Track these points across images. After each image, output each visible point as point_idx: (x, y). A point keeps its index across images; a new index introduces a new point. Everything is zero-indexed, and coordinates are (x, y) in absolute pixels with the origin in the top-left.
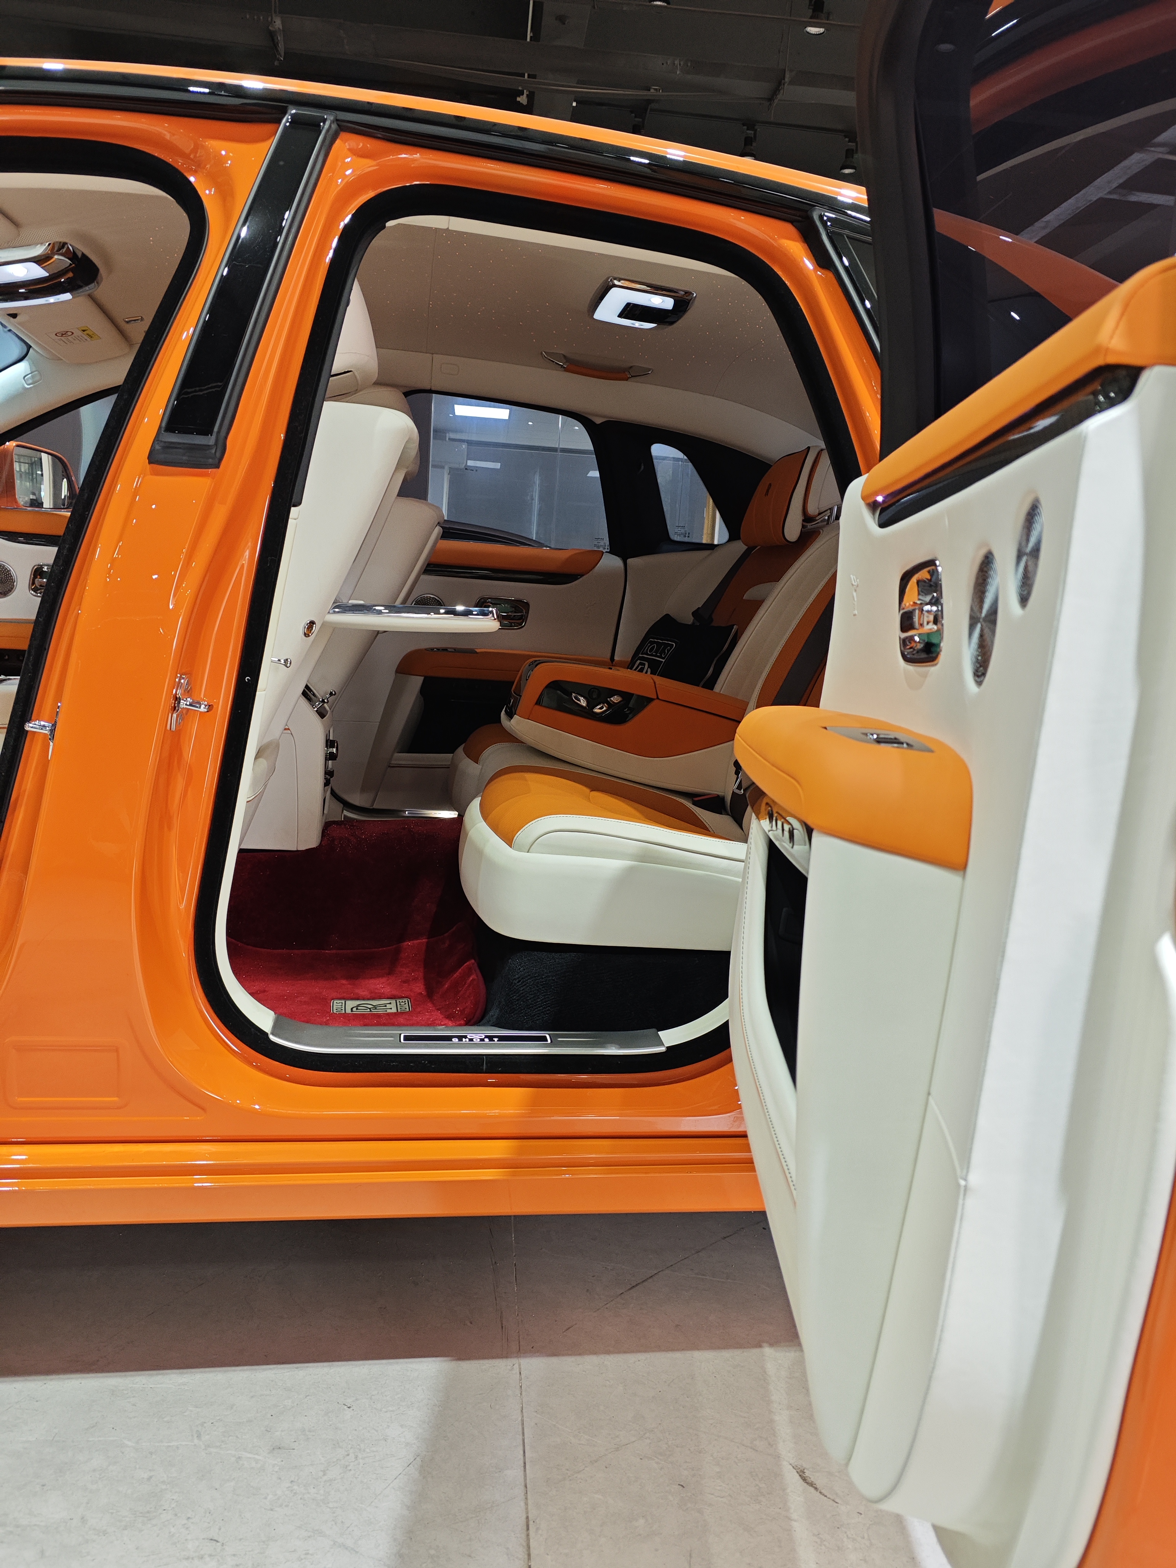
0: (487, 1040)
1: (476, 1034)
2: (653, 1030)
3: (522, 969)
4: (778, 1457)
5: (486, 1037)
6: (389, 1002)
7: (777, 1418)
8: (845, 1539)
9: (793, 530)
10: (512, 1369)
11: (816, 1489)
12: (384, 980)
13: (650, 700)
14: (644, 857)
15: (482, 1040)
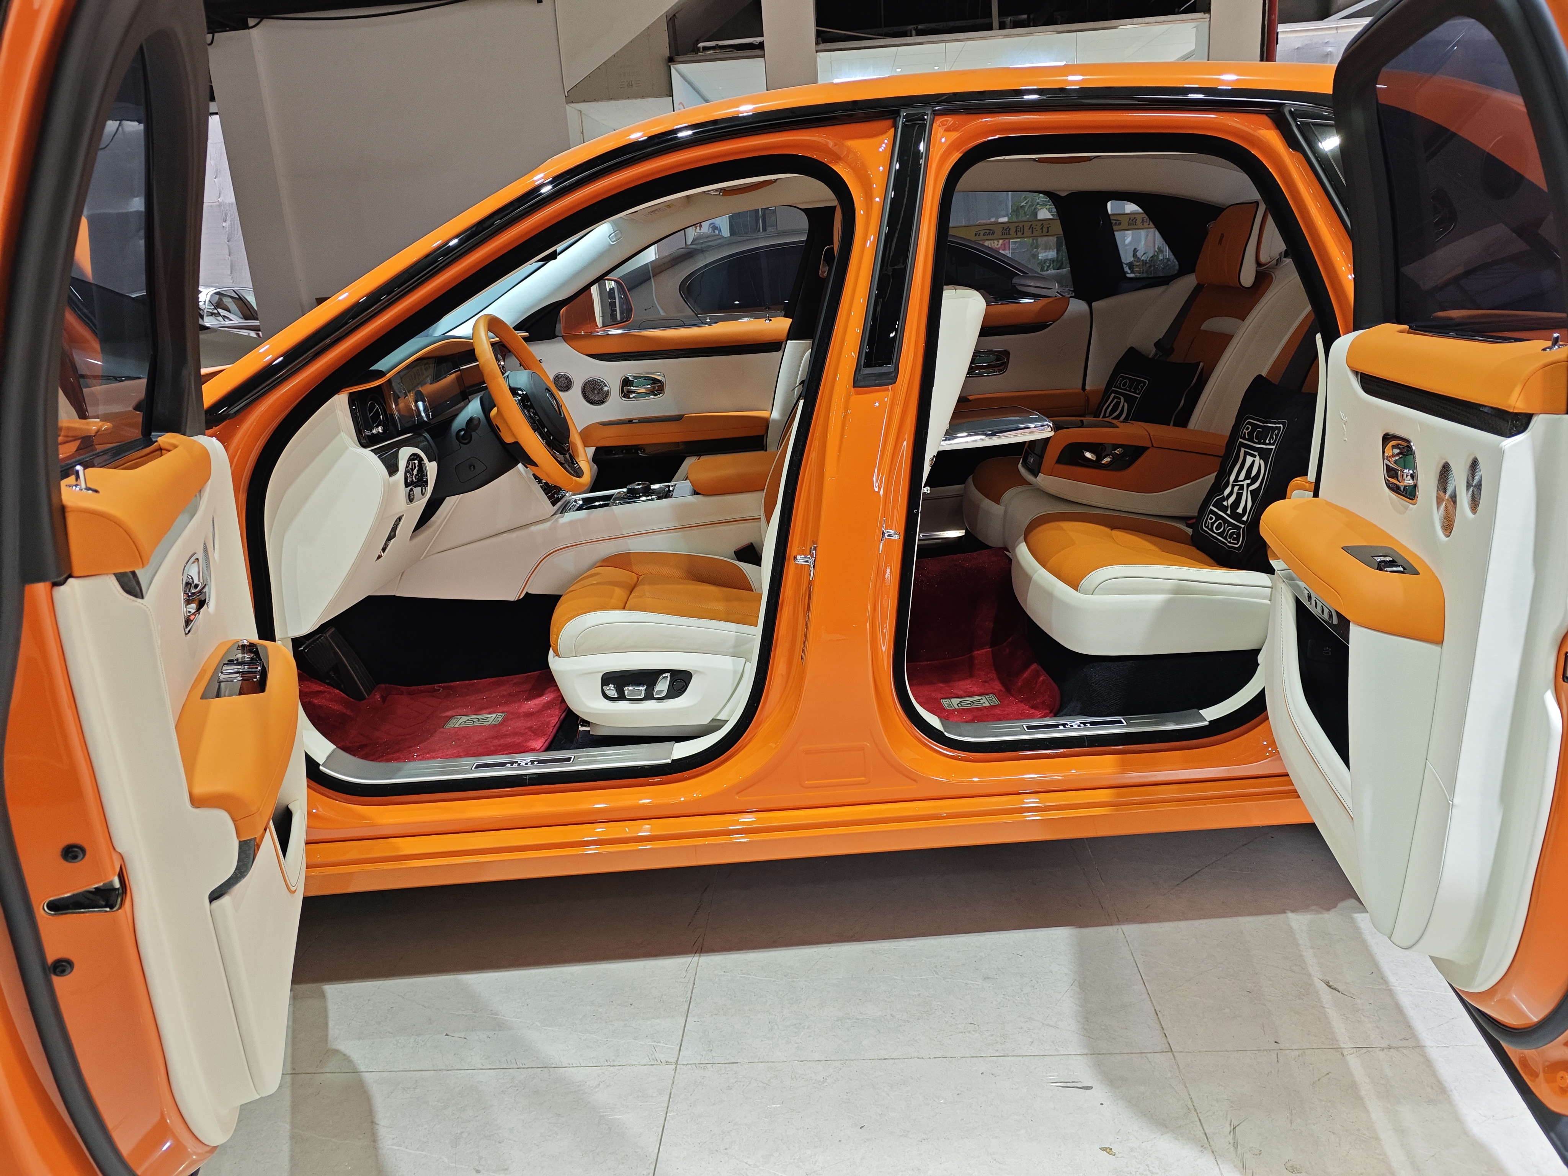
0: (1082, 725)
1: (1074, 722)
2: (1195, 710)
3: (1097, 676)
4: (1310, 975)
5: (1081, 723)
6: (980, 698)
7: (1304, 954)
8: (1362, 1017)
9: (1247, 277)
10: (1117, 932)
11: (1339, 991)
12: (968, 681)
13: (1147, 448)
14: (1178, 591)
15: (1079, 726)
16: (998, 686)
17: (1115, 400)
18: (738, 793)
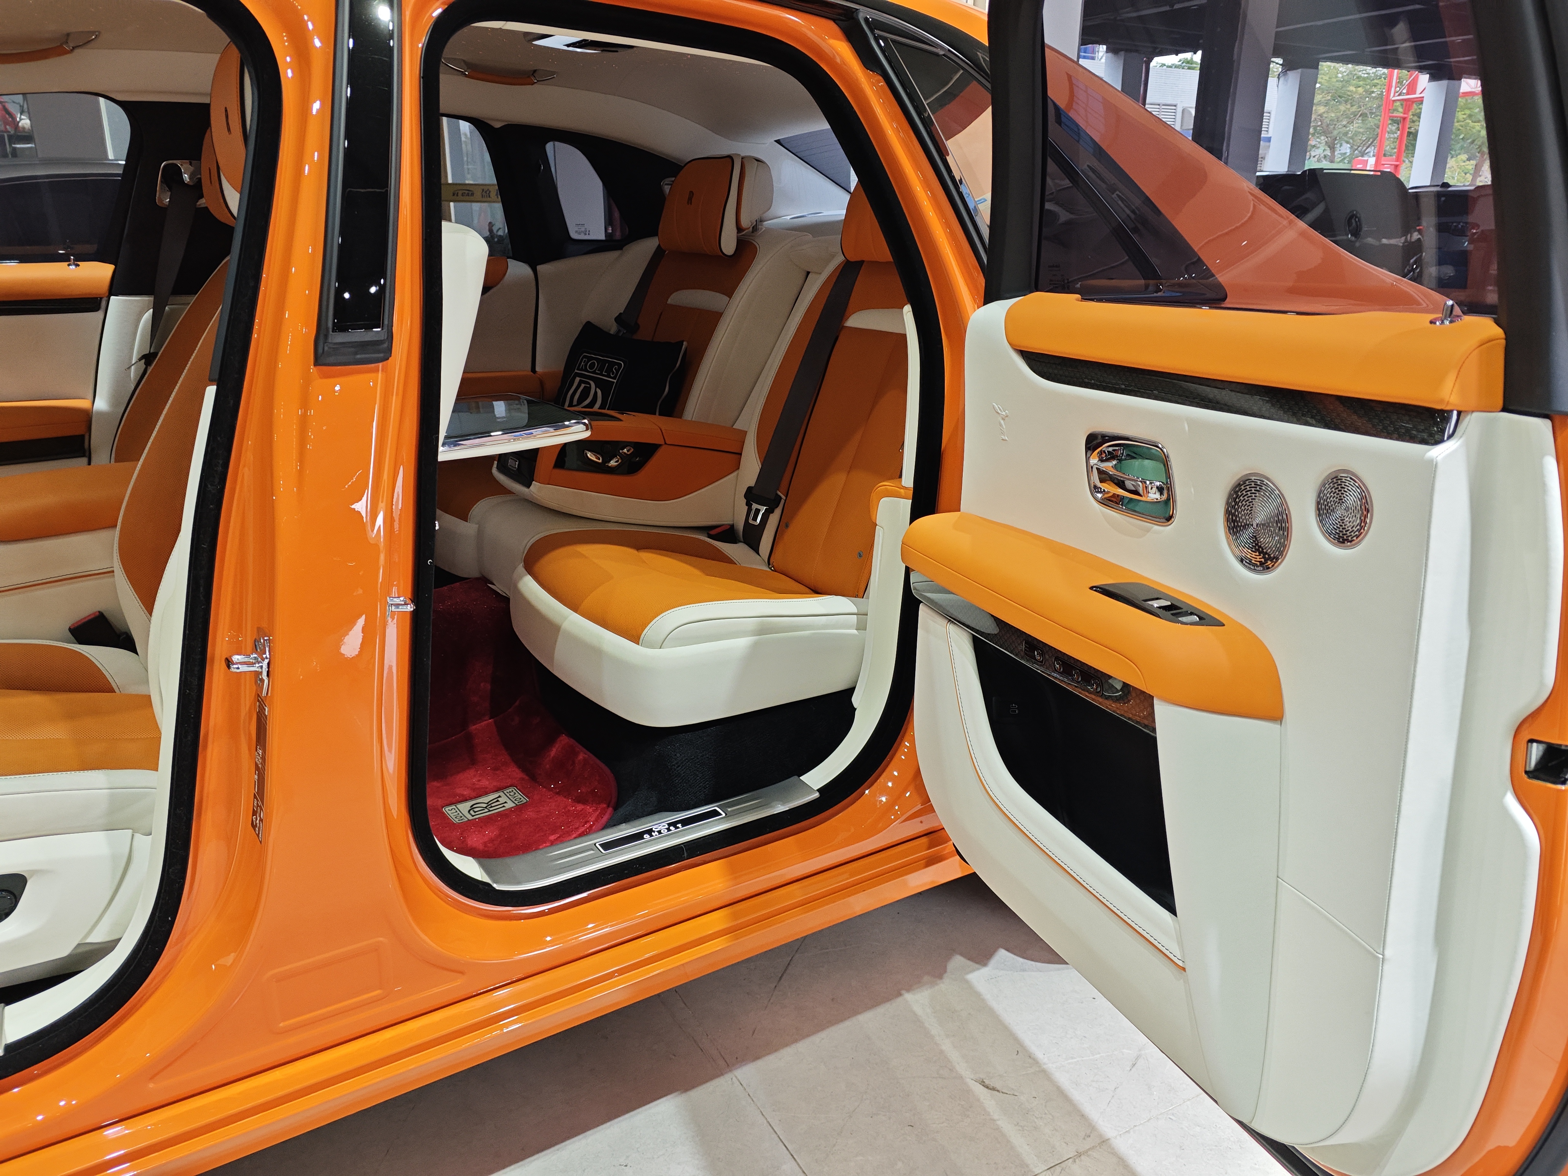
0: (672, 828)
1: (660, 823)
2: (794, 778)
3: (678, 755)
4: (961, 1077)
5: (670, 825)
6: (496, 795)
7: (944, 1048)
8: (1036, 1120)
9: (729, 245)
10: (733, 1084)
11: (998, 1091)
13: (659, 446)
14: (762, 631)
15: (669, 830)
16: (516, 773)
17: (583, 385)
18: (152, 1078)
